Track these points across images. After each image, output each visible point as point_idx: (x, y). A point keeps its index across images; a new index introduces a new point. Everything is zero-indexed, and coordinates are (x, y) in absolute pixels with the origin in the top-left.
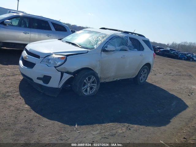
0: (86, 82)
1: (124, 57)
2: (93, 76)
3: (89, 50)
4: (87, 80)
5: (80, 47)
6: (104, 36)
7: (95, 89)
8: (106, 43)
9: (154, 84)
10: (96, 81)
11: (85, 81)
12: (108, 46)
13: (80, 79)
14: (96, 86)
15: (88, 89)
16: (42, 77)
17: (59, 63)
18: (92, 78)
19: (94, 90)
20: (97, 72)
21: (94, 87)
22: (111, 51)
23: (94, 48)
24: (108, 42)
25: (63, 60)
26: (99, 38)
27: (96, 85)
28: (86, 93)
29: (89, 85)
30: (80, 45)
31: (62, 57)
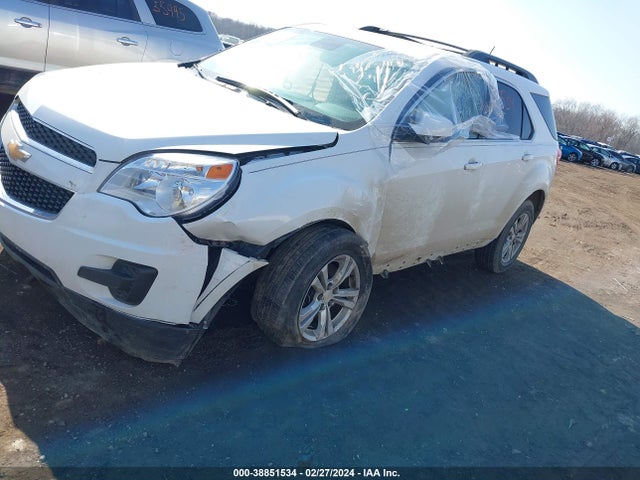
0: (320, 286)
1: (473, 166)
2: (348, 258)
3: (341, 132)
4: (326, 276)
5: (295, 111)
6: (401, 65)
7: (349, 311)
8: (415, 97)
9: (538, 266)
10: (358, 277)
11: (316, 281)
12: (426, 114)
13: (296, 277)
14: (355, 299)
15: (323, 314)
16: (106, 265)
17: (201, 198)
18: (346, 265)
19: (346, 318)
20: (367, 236)
21: (347, 303)
22: (436, 139)
23: (362, 122)
24: (420, 93)
25: (223, 185)
26: (379, 71)
27: (354, 294)
28: (313, 334)
29: (328, 295)
30: (291, 103)
31: (219, 167)
